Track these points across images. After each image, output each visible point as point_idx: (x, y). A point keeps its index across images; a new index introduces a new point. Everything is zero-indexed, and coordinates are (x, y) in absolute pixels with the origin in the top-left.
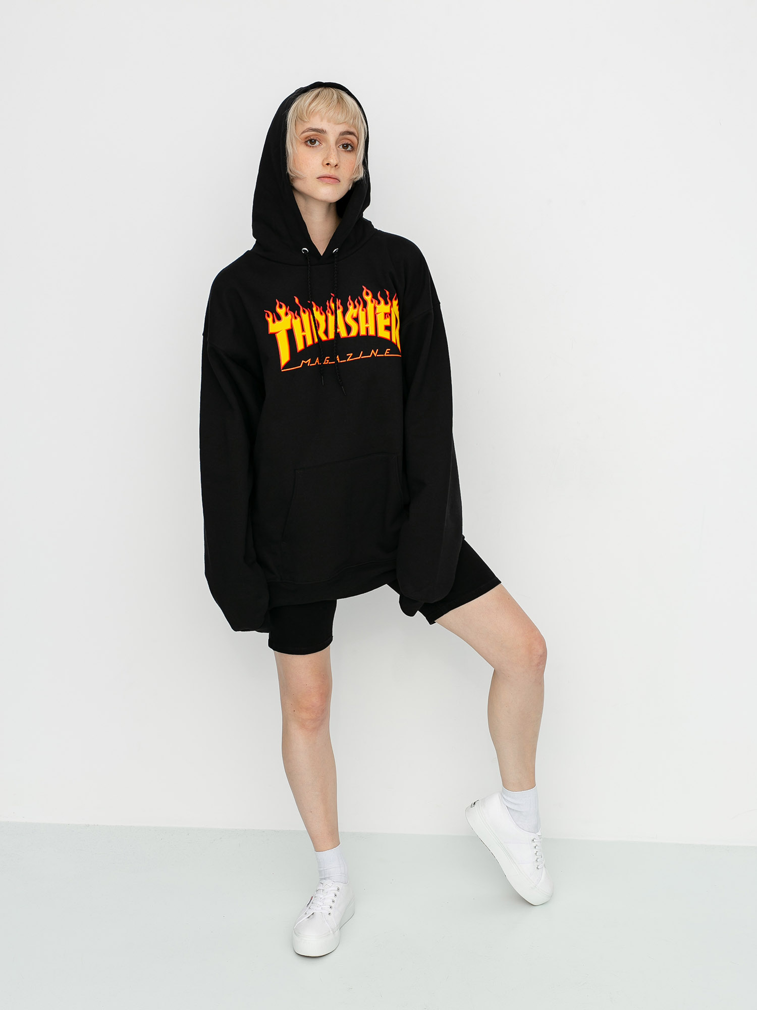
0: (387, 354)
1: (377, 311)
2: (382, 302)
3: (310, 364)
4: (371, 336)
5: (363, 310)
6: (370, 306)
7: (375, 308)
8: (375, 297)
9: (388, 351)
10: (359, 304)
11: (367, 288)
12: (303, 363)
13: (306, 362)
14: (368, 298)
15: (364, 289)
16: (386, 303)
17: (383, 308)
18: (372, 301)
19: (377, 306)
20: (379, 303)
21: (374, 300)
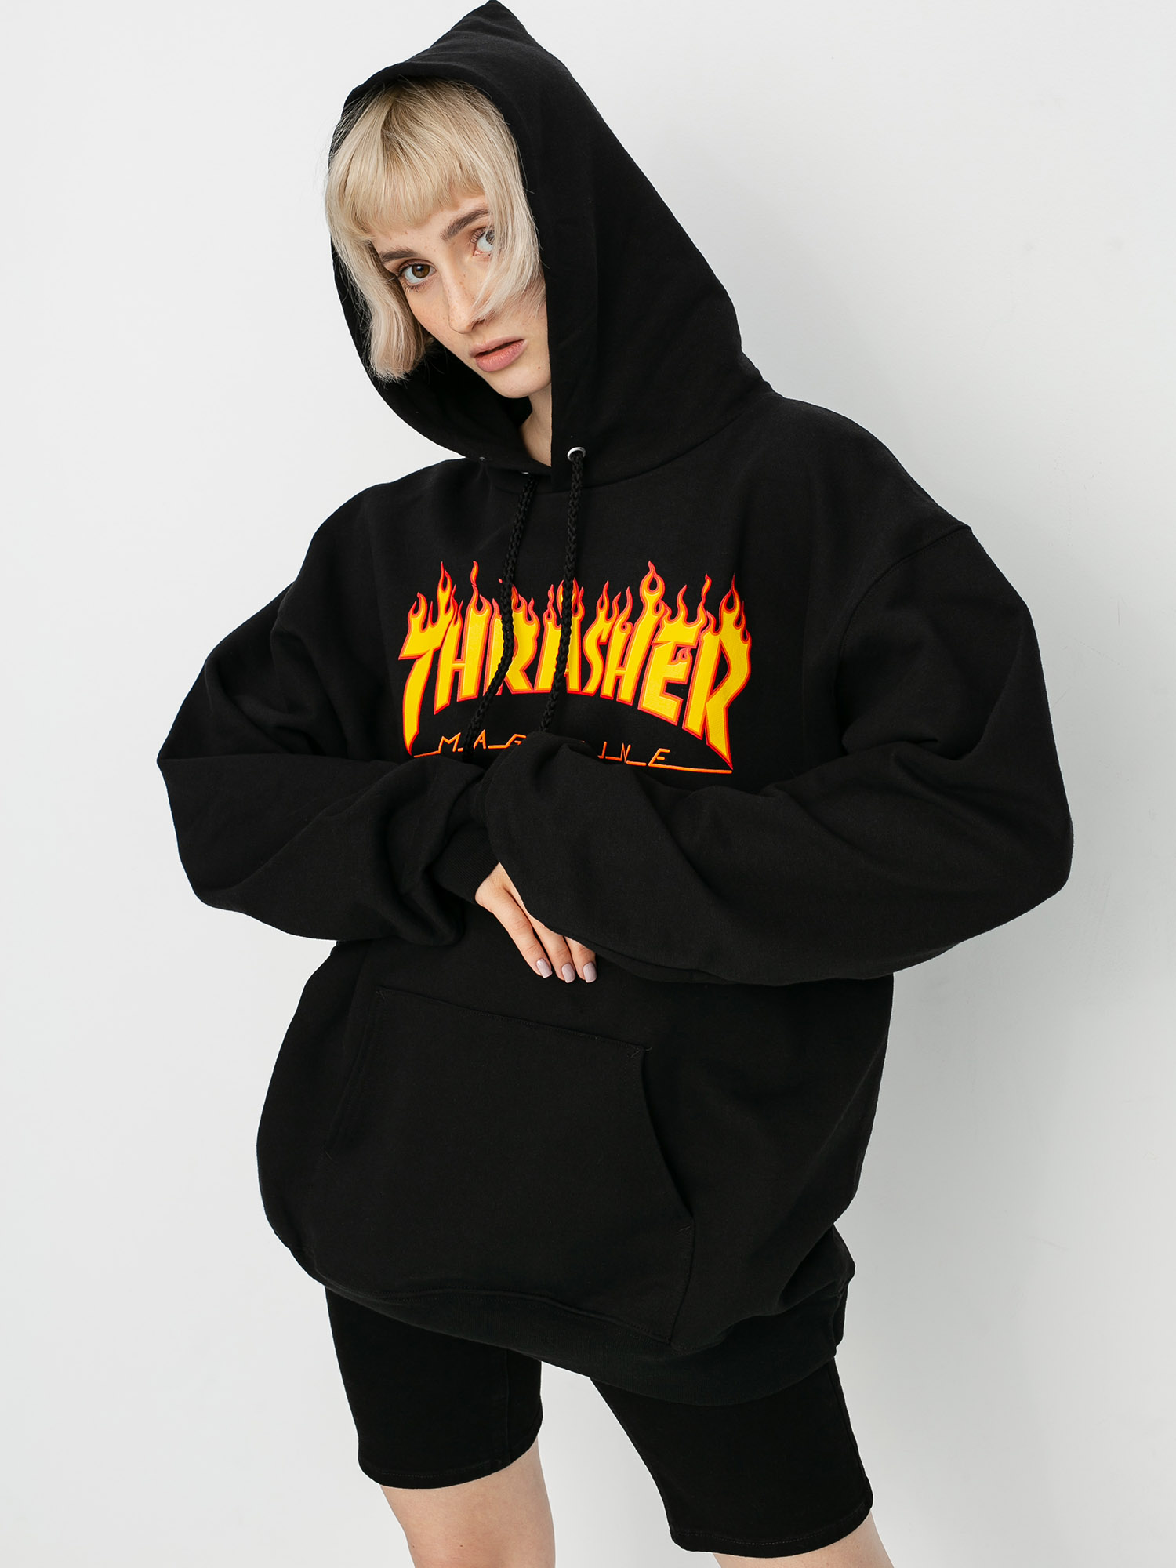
0: (657, 761)
1: (660, 638)
2: (682, 613)
3: (458, 747)
4: (623, 704)
5: (624, 627)
6: (648, 619)
7: (658, 628)
8: (669, 599)
9: (661, 754)
10: (621, 609)
11: (658, 571)
12: (444, 741)
13: (449, 742)
14: (650, 598)
15: (648, 570)
16: (691, 618)
17: (679, 631)
18: (657, 608)
19: (665, 623)
20: (673, 616)
21: (663, 606)
